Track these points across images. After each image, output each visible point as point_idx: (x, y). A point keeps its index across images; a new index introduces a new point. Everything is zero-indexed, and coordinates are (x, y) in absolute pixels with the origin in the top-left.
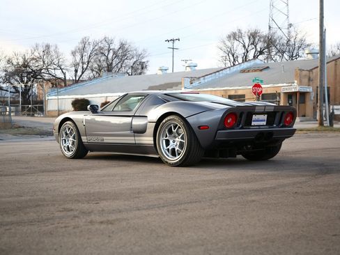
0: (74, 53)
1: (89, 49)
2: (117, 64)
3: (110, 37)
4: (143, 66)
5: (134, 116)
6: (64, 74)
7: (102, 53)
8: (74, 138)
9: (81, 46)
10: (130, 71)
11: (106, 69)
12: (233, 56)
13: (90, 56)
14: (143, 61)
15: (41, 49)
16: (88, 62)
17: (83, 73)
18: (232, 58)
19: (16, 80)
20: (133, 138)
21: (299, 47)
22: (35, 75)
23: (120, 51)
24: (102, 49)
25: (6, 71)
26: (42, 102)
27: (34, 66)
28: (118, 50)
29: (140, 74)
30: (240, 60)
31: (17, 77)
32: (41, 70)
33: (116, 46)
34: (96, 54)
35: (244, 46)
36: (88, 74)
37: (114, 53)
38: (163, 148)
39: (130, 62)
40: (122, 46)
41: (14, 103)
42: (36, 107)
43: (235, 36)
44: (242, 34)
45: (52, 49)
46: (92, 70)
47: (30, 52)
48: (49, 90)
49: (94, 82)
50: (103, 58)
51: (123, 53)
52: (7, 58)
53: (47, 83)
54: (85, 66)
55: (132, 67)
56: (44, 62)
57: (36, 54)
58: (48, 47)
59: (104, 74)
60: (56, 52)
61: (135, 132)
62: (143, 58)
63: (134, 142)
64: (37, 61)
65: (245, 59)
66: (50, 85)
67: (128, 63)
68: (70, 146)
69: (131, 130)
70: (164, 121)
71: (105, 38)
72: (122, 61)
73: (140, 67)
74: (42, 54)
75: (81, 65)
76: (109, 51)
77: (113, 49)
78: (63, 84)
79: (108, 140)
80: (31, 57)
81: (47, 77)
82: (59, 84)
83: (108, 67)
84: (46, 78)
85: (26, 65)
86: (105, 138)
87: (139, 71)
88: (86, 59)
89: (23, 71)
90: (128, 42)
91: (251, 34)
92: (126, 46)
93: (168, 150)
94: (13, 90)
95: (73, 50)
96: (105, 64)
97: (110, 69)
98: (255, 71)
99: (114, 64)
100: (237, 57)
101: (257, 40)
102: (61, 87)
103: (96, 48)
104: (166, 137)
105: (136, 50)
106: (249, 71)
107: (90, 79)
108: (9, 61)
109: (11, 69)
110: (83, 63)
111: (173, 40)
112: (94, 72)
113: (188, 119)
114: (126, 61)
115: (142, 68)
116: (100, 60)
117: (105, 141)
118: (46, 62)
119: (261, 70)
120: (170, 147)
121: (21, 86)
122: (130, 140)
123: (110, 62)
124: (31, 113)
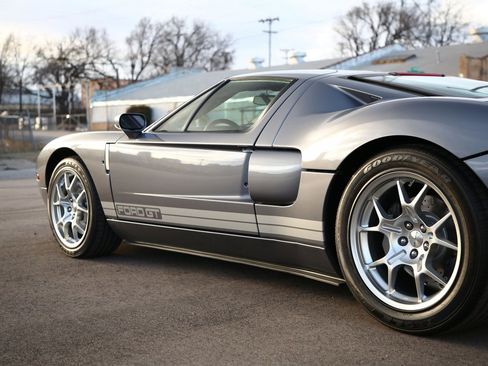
0: (129, 41)
1: (151, 35)
2: (190, 56)
3: (180, 17)
4: (227, 59)
5: (254, 148)
6: (117, 70)
7: (169, 40)
8: (83, 203)
9: (139, 30)
10: (208, 66)
11: (175, 63)
12: (356, 42)
13: (152, 45)
14: (227, 50)
15: (84, 35)
16: (150, 53)
17: (142, 69)
18: (354, 46)
19: (50, 80)
20: (250, 217)
21: (452, 28)
22: (77, 72)
23: (195, 37)
24: (168, 34)
25: (36, 67)
26: (84, 111)
27: (75, 60)
28: (191, 36)
29: (223, 69)
30: (366, 48)
31: (51, 76)
32: (84, 64)
33: (188, 30)
34: (161, 42)
35: (372, 27)
36: (150, 70)
37: (186, 40)
38: (363, 263)
39: (209, 53)
40: (197, 29)
41: (46, 112)
42: (76, 118)
43: (358, 13)
44: (368, 9)
45: (99, 35)
46: (156, 65)
47: (68, 40)
48: (95, 93)
49: (158, 81)
50: (171, 47)
51: (198, 39)
52: (37, 49)
53: (93, 84)
54: (145, 59)
55: (212, 60)
56: (88, 54)
57: (77, 43)
58: (93, 32)
59: (172, 69)
60: (104, 39)
61: (256, 199)
62: (227, 46)
63: (253, 229)
64: (78, 53)
65: (373, 47)
66: (97, 86)
67: (205, 55)
68: (74, 224)
69: (243, 192)
70: (366, 168)
71: (173, 19)
72: (198, 51)
73: (222, 60)
74: (85, 42)
75: (139, 57)
76: (178, 38)
77: (185, 35)
78: (115, 85)
79: (173, 216)
80: (71, 47)
81: (92, 74)
82: (109, 85)
83: (178, 60)
84: (91, 76)
85: (63, 59)
86: (164, 210)
87: (221, 66)
88: (146, 49)
89: (59, 68)
90: (206, 24)
91: (382, 10)
92: (203, 30)
93: (382, 269)
94: (46, 94)
95: (129, 35)
96: (173, 57)
97: (180, 62)
98: (395, 61)
99: (186, 56)
100: (362, 43)
101: (390, 19)
102: (113, 88)
103: (161, 33)
104: (374, 221)
105: (216, 35)
106: (385, 62)
107: (152, 77)
108: (40, 53)
109: (43, 64)
110: (143, 55)
111: (270, 20)
112: (159, 68)
113: (474, 165)
114: (203, 51)
115: (226, 61)
116: (165, 50)
117: (165, 219)
118: (91, 54)
119: (404, 60)
120: (392, 261)
121: (56, 88)
122: (243, 222)
123: (181, 52)
124: (71, 126)
